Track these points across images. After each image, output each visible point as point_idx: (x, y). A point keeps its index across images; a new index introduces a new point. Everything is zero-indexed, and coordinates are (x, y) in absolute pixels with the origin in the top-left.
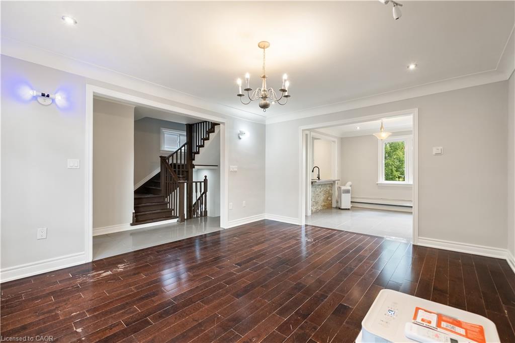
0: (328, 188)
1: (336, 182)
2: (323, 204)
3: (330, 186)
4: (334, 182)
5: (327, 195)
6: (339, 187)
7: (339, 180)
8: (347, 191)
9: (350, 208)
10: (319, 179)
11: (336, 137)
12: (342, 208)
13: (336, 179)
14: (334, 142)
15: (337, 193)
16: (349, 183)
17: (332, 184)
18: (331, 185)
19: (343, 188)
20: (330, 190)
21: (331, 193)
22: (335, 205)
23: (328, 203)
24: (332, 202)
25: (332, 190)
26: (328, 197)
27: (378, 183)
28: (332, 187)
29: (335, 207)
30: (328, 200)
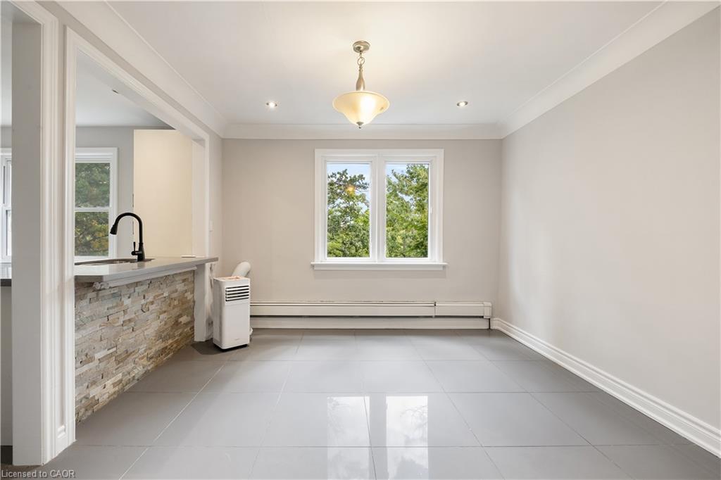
0: (180, 287)
1: (208, 265)
2: (160, 345)
3: (184, 281)
4: (201, 266)
5: (176, 311)
6: (217, 282)
7: (216, 259)
8: (240, 294)
9: (247, 342)
10: (141, 258)
11: (206, 129)
12: (225, 347)
13: (207, 256)
14: (200, 141)
15: (208, 299)
16: (244, 266)
17: (193, 272)
18: (189, 276)
19: (229, 283)
20: (186, 291)
21: (190, 300)
22: (205, 335)
23: (180, 335)
24: (193, 328)
25: (193, 292)
26: (180, 316)
27: (312, 263)
28: (193, 282)
29: (204, 340)
30: (180, 325)
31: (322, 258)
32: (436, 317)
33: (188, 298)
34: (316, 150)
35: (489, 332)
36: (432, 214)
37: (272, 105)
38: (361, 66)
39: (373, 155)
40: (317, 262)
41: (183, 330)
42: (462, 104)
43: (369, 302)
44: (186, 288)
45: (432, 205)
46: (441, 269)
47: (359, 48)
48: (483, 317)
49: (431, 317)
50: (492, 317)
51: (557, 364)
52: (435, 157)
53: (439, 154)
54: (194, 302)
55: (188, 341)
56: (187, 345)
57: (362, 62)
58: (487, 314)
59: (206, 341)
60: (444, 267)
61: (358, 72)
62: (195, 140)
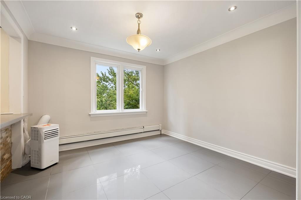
3: (6, 130)
5: (2, 152)
8: (53, 134)
9: (57, 161)
11: (22, 31)
12: (44, 166)
16: (47, 117)
20: (7, 137)
21: (9, 142)
22: (21, 164)
23: (4, 167)
24: (11, 161)
25: (11, 137)
26: (4, 154)
27: (90, 114)
28: (11, 130)
29: (21, 167)
30: (4, 161)
31: (95, 111)
32: (144, 132)
33: (8, 142)
34: (91, 57)
35: (161, 135)
36: (142, 91)
37: (74, 29)
38: (139, 24)
39: (120, 64)
40: (92, 113)
41: (6, 163)
42: (158, 50)
43: (117, 130)
44: (7, 135)
45: (142, 88)
46: (145, 113)
47: (138, 16)
48: (159, 130)
49: (142, 132)
50: (162, 129)
51: (188, 142)
52: (143, 69)
53: (144, 68)
54: (11, 143)
55: (9, 170)
56: (8, 173)
57: (140, 23)
58: (160, 129)
59: (22, 167)
60: (146, 112)
61: (138, 27)
62: (11, 36)
